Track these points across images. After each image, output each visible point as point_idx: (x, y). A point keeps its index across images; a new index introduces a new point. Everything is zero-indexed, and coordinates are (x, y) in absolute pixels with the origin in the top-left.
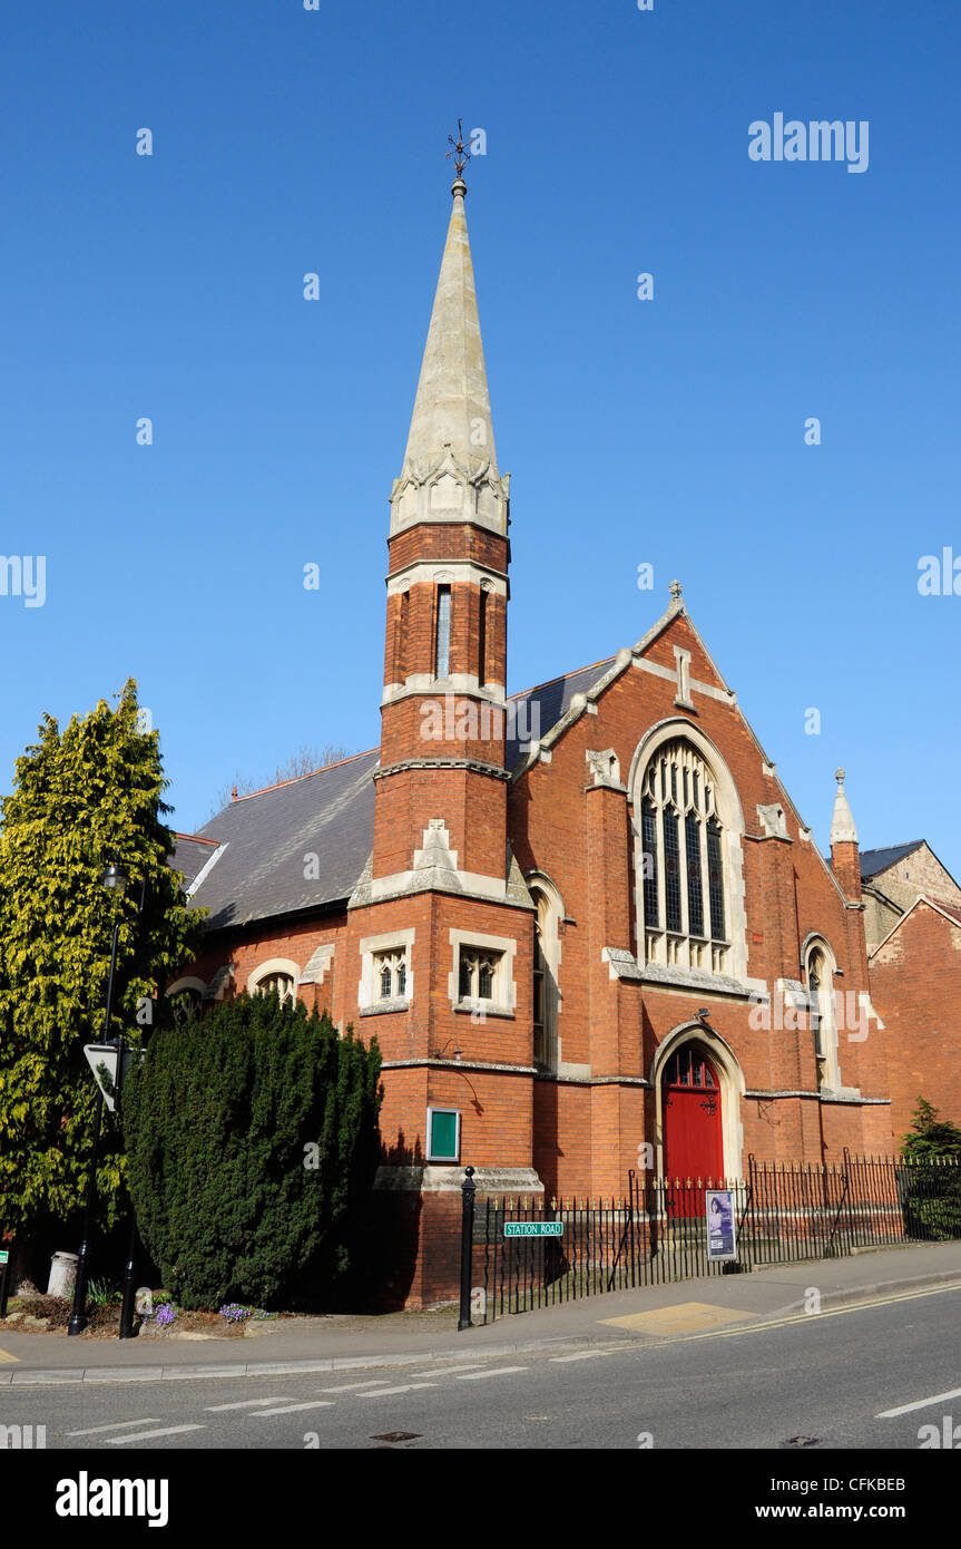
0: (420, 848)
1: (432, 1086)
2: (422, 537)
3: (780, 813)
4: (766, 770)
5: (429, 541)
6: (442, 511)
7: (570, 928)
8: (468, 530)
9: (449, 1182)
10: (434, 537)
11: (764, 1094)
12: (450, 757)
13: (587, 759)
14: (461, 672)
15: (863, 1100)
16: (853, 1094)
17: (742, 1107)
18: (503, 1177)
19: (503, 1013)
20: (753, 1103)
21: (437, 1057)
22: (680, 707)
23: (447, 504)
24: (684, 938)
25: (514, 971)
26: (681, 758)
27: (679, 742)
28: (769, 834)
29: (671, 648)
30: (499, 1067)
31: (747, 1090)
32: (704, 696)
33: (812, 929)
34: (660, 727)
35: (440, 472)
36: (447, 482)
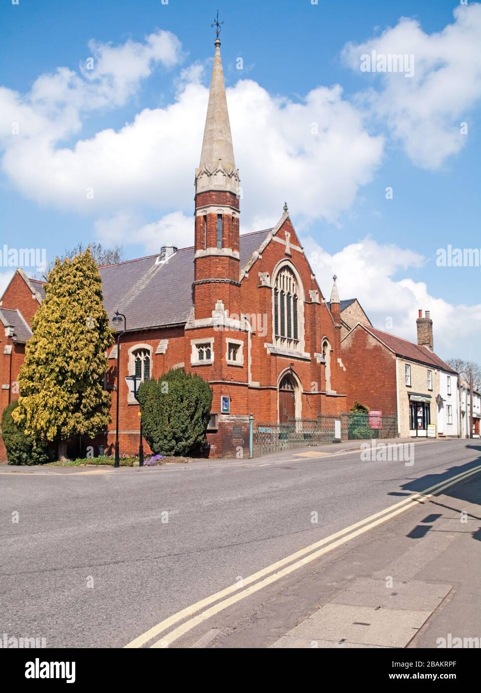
0: (214, 310)
1: (222, 389)
2: (211, 196)
3: (317, 293)
4: (312, 277)
5: (214, 197)
6: (218, 185)
7: (254, 336)
8: (228, 194)
9: (228, 419)
10: (216, 196)
11: (308, 392)
12: (224, 278)
13: (259, 275)
14: (227, 248)
15: (337, 395)
16: (334, 393)
17: (302, 397)
18: (241, 418)
19: (239, 365)
20: (305, 396)
21: (223, 380)
22: (287, 255)
23: (220, 183)
24: (286, 339)
25: (243, 351)
26: (286, 273)
27: (286, 268)
28: (313, 301)
29: (284, 232)
30: (240, 383)
31: (304, 391)
32: (294, 250)
33: (324, 335)
34: (280, 263)
35: (217, 170)
36: (220, 174)
